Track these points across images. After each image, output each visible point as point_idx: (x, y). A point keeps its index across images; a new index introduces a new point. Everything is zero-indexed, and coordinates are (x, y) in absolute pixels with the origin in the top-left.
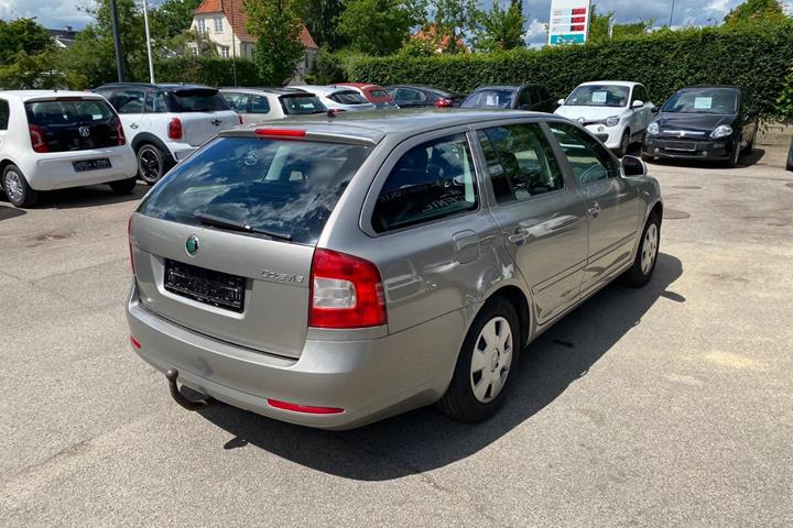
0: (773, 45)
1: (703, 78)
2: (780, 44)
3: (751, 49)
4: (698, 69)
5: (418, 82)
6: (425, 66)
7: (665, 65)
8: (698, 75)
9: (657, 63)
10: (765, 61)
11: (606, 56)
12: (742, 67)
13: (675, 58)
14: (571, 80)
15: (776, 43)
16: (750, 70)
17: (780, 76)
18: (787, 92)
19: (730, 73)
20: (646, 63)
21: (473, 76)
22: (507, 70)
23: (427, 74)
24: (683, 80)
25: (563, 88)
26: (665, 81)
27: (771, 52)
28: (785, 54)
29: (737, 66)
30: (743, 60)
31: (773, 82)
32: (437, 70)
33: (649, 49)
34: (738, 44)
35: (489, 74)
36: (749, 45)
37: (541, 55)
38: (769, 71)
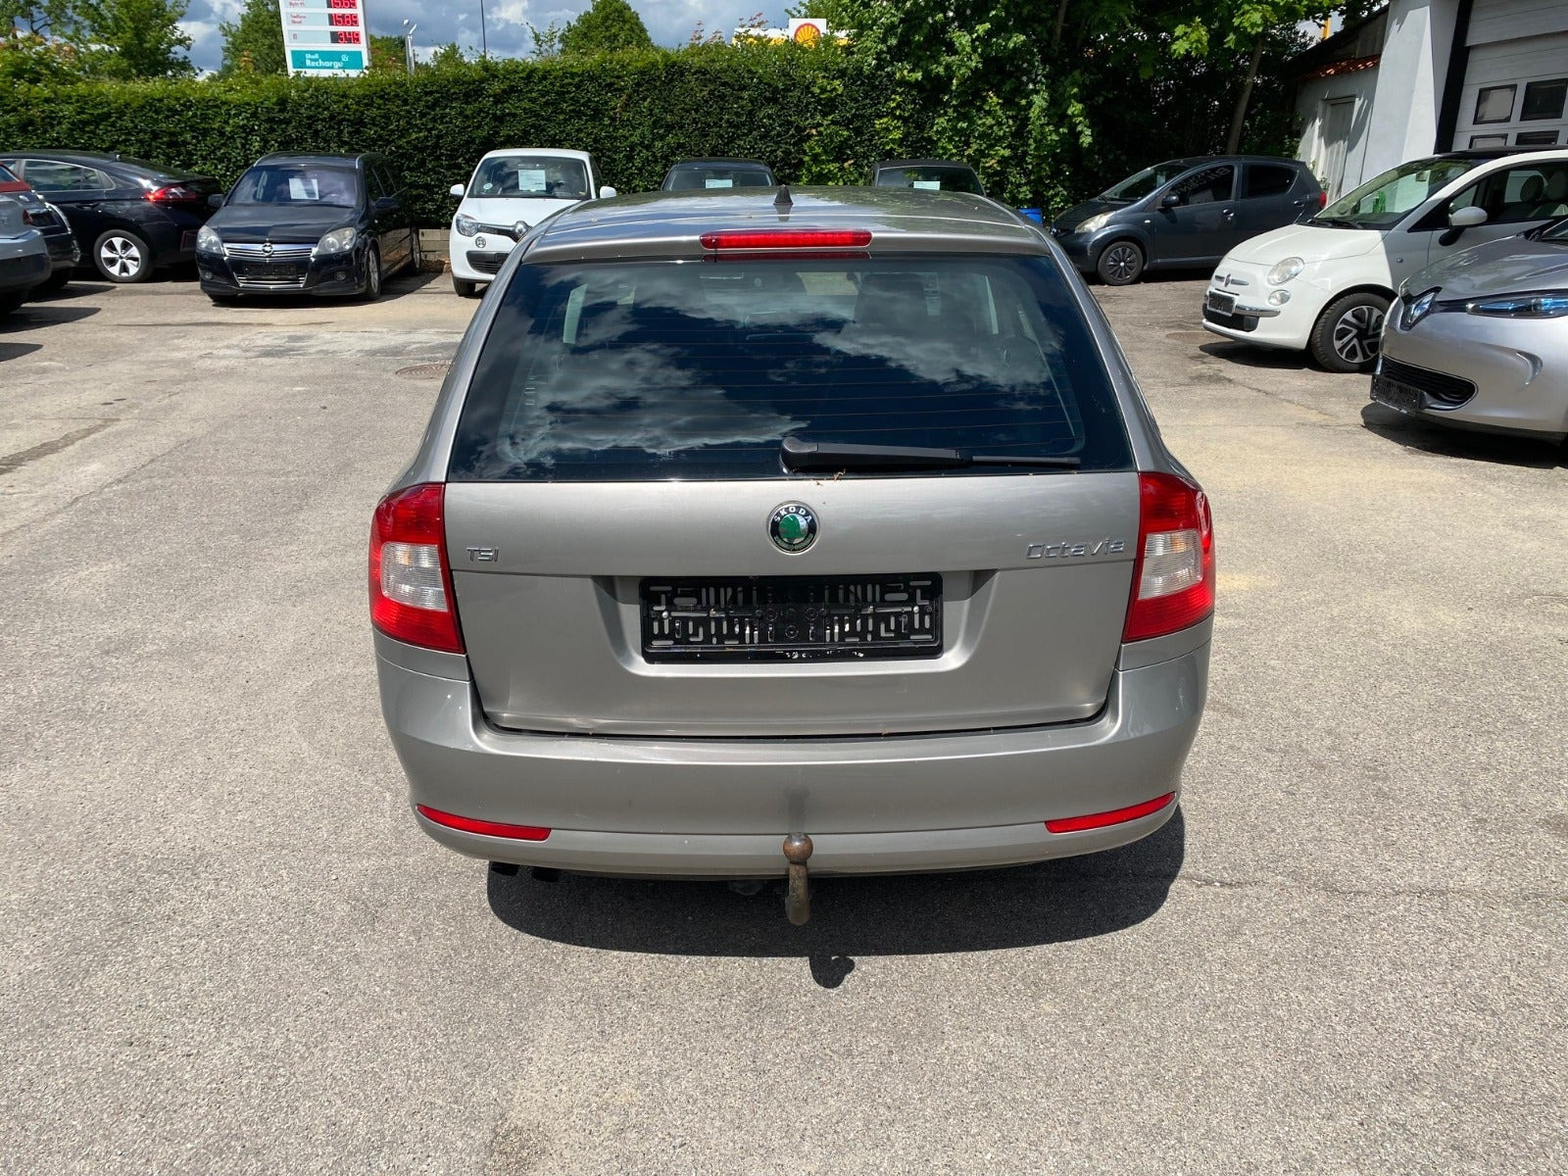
0: (776, 90)
1: (680, 146)
2: (787, 89)
3: (745, 95)
4: (669, 128)
5: (57, 145)
6: (68, 110)
7: (613, 119)
8: (670, 138)
9: (597, 115)
10: (769, 117)
11: (498, 99)
12: (737, 127)
13: (626, 107)
14: (437, 146)
15: (781, 86)
16: (750, 132)
17: (795, 144)
18: (809, 171)
19: (722, 137)
20: (579, 114)
21: (205, 133)
22: (288, 122)
23: (79, 126)
24: (648, 148)
25: (422, 163)
26: (616, 150)
27: (775, 101)
28: (797, 106)
29: (730, 124)
30: (737, 114)
31: (787, 153)
32: (108, 115)
33: (578, 86)
34: (724, 84)
35: (248, 131)
36: (743, 88)
37: (360, 92)
38: (779, 135)
